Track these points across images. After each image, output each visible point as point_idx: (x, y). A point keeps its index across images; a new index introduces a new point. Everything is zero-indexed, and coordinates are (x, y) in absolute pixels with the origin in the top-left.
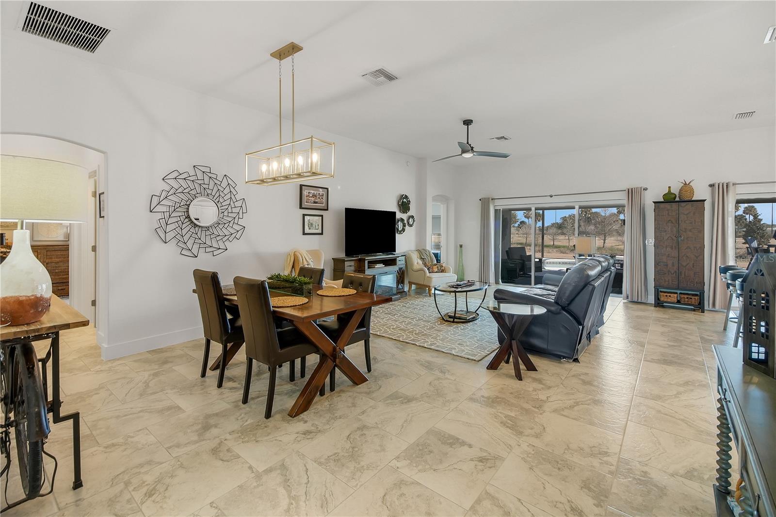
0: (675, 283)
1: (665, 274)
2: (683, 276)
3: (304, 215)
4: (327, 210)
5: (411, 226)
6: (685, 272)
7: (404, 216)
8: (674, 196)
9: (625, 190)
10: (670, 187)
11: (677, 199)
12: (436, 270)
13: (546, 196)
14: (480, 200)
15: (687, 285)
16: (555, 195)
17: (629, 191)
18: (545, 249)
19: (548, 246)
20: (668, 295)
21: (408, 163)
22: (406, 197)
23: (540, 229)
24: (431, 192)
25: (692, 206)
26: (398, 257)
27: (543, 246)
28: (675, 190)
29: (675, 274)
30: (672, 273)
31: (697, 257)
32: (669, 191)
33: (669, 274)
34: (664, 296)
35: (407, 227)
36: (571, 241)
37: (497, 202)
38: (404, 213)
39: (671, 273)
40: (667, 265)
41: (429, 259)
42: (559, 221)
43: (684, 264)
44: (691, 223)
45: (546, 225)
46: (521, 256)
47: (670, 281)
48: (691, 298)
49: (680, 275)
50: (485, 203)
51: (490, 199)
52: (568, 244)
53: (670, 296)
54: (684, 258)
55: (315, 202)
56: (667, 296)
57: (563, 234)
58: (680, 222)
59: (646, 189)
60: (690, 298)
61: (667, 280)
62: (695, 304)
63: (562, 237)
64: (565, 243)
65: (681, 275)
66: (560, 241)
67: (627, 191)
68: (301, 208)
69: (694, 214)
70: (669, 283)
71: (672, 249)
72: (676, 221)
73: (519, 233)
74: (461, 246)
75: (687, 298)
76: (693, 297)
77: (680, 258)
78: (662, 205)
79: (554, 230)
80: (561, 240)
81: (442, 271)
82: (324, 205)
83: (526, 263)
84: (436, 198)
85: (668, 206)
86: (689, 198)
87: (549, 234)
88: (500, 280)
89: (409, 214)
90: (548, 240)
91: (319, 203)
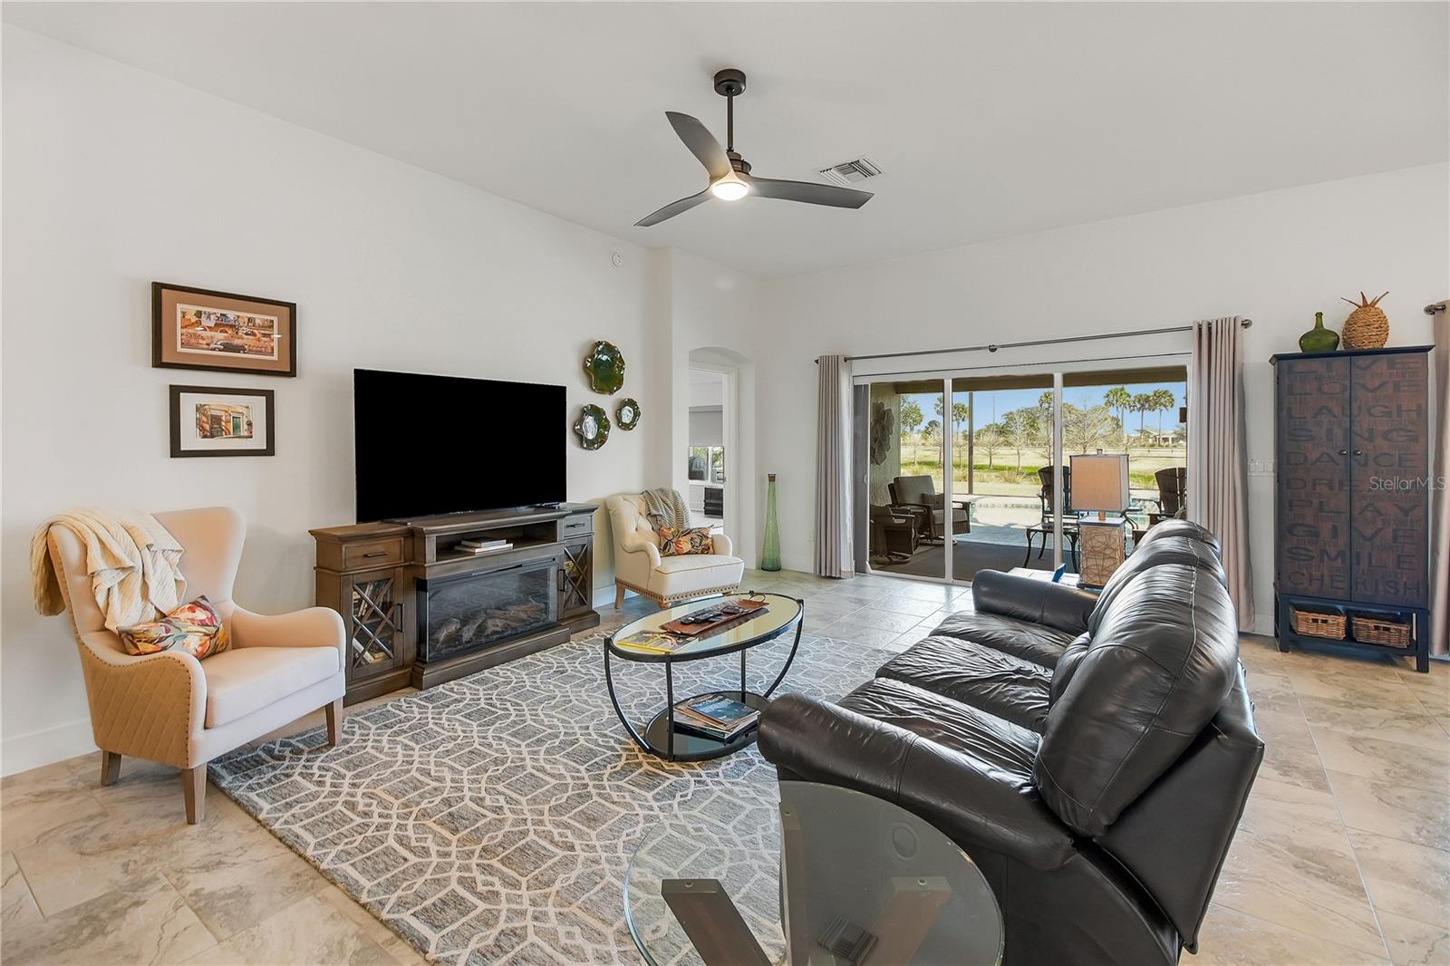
0: (1339, 585)
1: (1312, 558)
2: (1364, 565)
3: (175, 392)
4: (292, 373)
5: (626, 427)
6: (1370, 555)
7: (606, 403)
8: (1333, 338)
9: (1191, 328)
10: (1319, 315)
11: (1340, 348)
12: (687, 547)
13: (979, 349)
14: (817, 361)
15: (1377, 591)
16: (1003, 346)
17: (1200, 330)
18: (975, 473)
19: (981, 468)
20: (1321, 617)
21: (616, 257)
22: (609, 349)
23: (965, 436)
24: (685, 337)
25: (1391, 365)
26: (563, 516)
27: (971, 467)
28: (1334, 323)
29: (1339, 560)
30: (1333, 556)
31: (1406, 513)
32: (1319, 325)
33: (1322, 561)
34: (1307, 621)
35: (614, 432)
36: (1022, 458)
37: (859, 368)
38: (601, 391)
39: (1329, 557)
40: (1316, 535)
41: (673, 515)
42: (1001, 421)
43: (1369, 532)
44: (1389, 414)
45: (976, 429)
46: (923, 496)
47: (1327, 580)
48: (1388, 629)
49: (1354, 561)
50: (829, 368)
51: (841, 360)
52: (1016, 465)
53: (1325, 621)
54: (1369, 515)
55: (227, 347)
56: (1315, 621)
57: (1008, 444)
58: (1355, 412)
59: (1246, 324)
60: (1385, 629)
61: (1316, 574)
62: (1396, 645)
63: (1004, 451)
64: (1012, 462)
65: (1358, 564)
66: (1002, 458)
67: (1196, 329)
68: (158, 363)
69: (1396, 386)
70: (1322, 585)
71: (1331, 488)
72: (1343, 408)
73: (927, 443)
74: (772, 478)
75: (1377, 628)
76: (1393, 626)
77: (1355, 513)
78: (1301, 366)
79: (990, 438)
80: (1005, 457)
81: (706, 550)
82: (275, 357)
83: (934, 512)
84: (701, 357)
85: (1315, 364)
86: (1377, 345)
87: (982, 445)
88: (867, 563)
89: (621, 394)
90: (980, 457)
91: (250, 351)
